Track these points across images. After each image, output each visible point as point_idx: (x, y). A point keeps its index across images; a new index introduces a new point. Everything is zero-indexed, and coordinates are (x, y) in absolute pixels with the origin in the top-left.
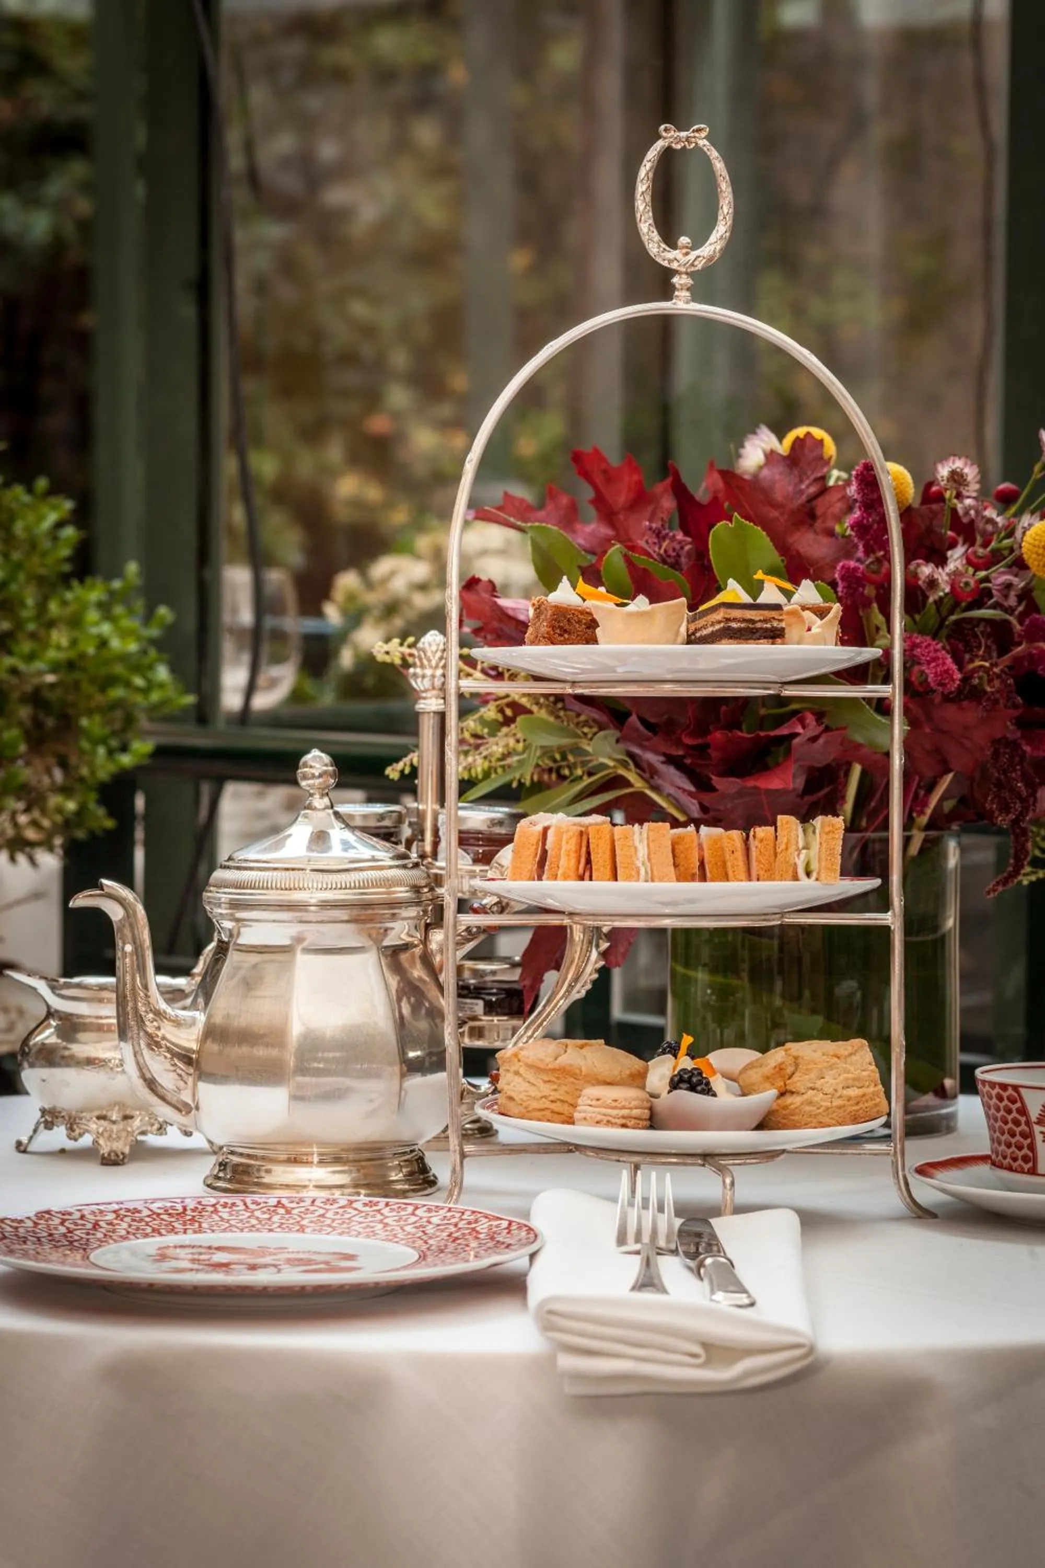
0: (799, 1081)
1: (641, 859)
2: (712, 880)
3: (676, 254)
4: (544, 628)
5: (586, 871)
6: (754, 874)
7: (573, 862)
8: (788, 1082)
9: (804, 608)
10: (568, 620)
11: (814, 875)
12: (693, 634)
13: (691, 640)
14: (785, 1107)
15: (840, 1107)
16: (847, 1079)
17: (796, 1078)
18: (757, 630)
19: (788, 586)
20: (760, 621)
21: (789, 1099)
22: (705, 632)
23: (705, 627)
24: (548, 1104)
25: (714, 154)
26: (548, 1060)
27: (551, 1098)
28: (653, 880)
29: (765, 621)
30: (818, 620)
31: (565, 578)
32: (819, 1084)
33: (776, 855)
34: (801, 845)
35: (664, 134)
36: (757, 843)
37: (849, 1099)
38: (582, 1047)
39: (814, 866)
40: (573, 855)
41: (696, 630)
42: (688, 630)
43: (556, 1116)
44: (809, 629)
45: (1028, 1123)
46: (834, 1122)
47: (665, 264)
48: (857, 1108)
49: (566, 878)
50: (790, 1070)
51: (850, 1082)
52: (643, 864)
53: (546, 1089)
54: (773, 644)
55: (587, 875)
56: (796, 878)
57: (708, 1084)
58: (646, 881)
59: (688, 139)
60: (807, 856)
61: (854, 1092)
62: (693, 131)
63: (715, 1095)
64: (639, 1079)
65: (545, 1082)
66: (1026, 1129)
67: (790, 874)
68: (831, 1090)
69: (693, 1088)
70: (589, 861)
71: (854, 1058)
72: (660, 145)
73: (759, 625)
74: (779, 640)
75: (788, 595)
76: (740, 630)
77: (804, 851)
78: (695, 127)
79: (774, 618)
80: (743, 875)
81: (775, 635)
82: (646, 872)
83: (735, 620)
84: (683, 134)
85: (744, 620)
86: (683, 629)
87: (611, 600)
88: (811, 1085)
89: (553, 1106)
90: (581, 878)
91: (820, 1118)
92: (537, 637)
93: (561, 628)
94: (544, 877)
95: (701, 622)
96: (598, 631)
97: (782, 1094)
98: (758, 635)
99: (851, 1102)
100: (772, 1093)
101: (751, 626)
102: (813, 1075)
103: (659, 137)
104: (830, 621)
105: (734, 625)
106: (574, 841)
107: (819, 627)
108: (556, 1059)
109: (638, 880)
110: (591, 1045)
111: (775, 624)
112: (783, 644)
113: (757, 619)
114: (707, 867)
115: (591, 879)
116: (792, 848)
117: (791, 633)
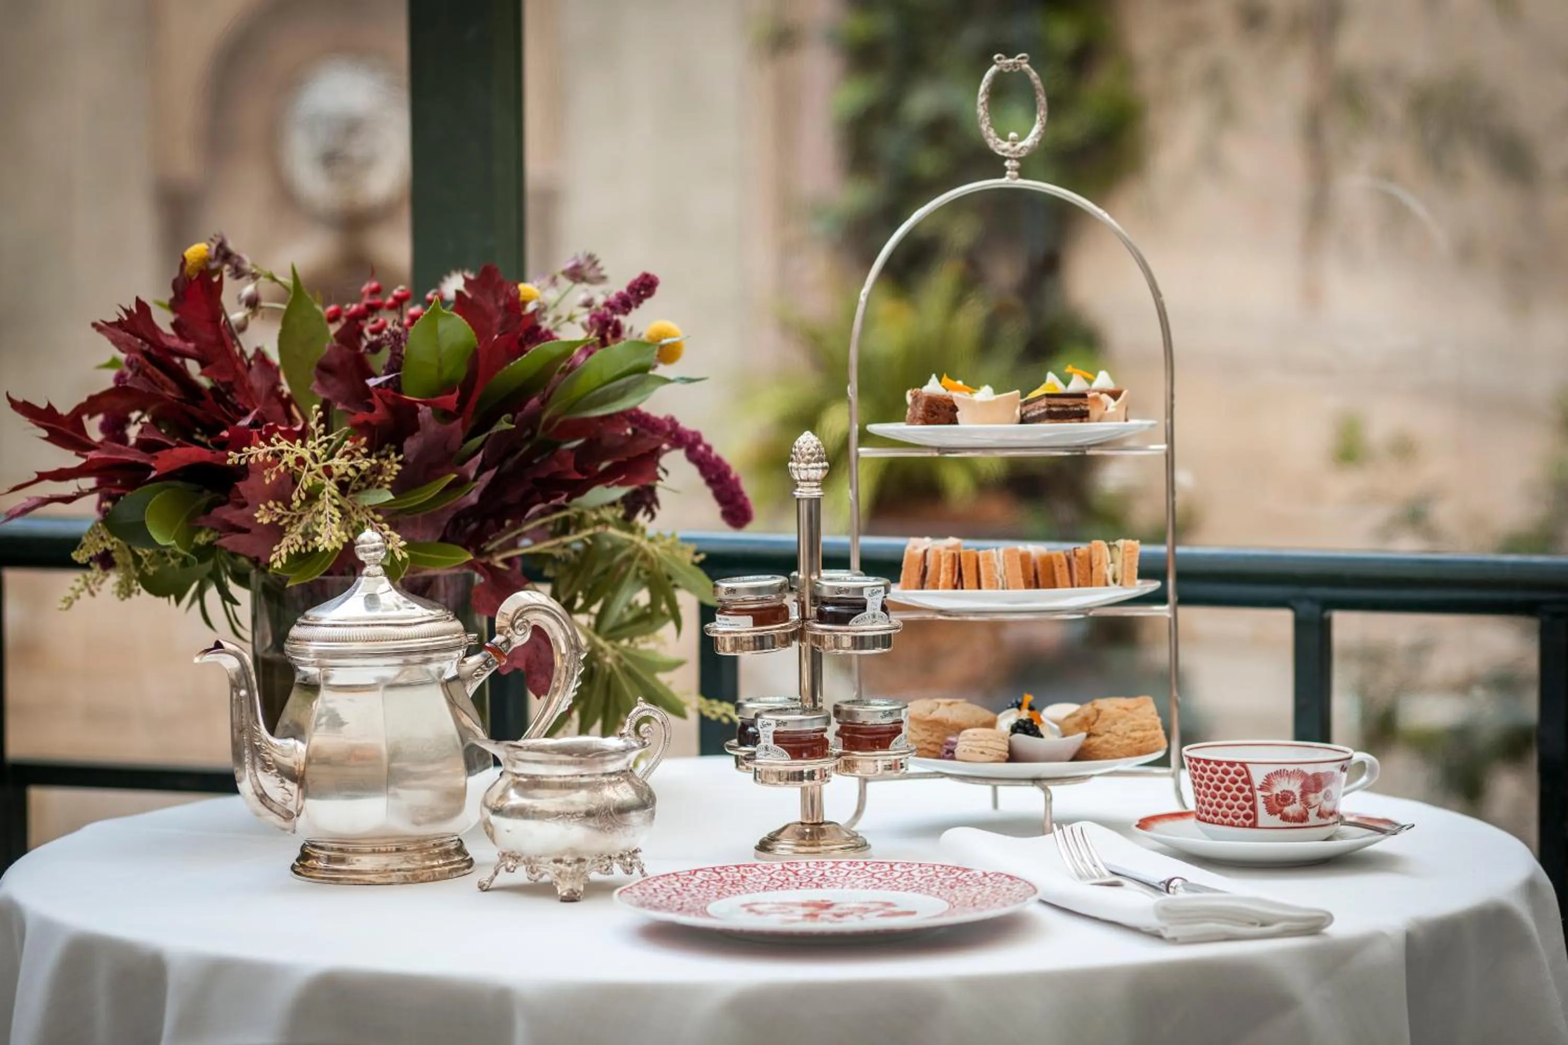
0: (1098, 727)
1: (999, 572)
2: (1045, 587)
3: (1006, 145)
4: (920, 412)
5: (958, 583)
6: (1076, 583)
7: (950, 576)
8: (1091, 727)
9: (1101, 392)
10: (937, 406)
11: (1119, 582)
12: (1025, 414)
13: (1023, 421)
14: (1090, 745)
15: (1128, 745)
16: (1133, 725)
17: (1097, 724)
18: (1070, 412)
19: (1089, 376)
20: (1072, 406)
21: (1093, 740)
22: (1033, 414)
23: (1033, 410)
24: (925, 745)
25: (1034, 74)
26: (924, 714)
27: (928, 741)
28: (1008, 588)
29: (1076, 406)
30: (1112, 401)
31: (934, 376)
32: (1113, 728)
33: (1091, 569)
34: (1109, 560)
35: (998, 62)
36: (1077, 560)
37: (1135, 739)
38: (950, 704)
39: (1119, 576)
40: (950, 571)
41: (1027, 412)
42: (1021, 411)
43: (931, 754)
44: (1106, 409)
45: (1251, 790)
46: (1123, 755)
47: (1000, 153)
48: (1141, 745)
49: (945, 587)
50: (1092, 720)
51: (1135, 728)
52: (1001, 576)
53: (924, 735)
54: (1081, 422)
55: (959, 586)
56: (1107, 584)
57: (1037, 728)
58: (1003, 588)
59: (1014, 64)
60: (1114, 568)
61: (1139, 734)
62: (1019, 59)
63: (1042, 736)
64: (991, 724)
65: (923, 730)
66: (1250, 794)
67: (1103, 581)
68: (1121, 733)
69: (1026, 732)
70: (960, 575)
71: (1140, 710)
72: (993, 69)
73: (1071, 409)
74: (1085, 419)
75: (1090, 382)
76: (1058, 413)
77: (1112, 565)
78: (1020, 56)
79: (1081, 404)
80: (1068, 583)
81: (1083, 416)
82: (1003, 583)
83: (1055, 406)
84: (1011, 61)
85: (1061, 406)
86: (1018, 412)
87: (967, 390)
88: (1107, 729)
89: (930, 747)
90: (955, 587)
91: (1115, 753)
92: (915, 418)
93: (932, 412)
94: (926, 585)
95: (1030, 407)
96: (958, 414)
97: (1089, 736)
98: (1070, 416)
99: (1137, 741)
100: (1083, 735)
101: (1066, 410)
102: (1108, 723)
103: (994, 63)
104: (1121, 402)
105: (1054, 409)
106: (950, 560)
107: (1113, 407)
108: (931, 713)
109: (997, 588)
110: (957, 703)
111: (1083, 408)
112: (1088, 421)
113: (1070, 404)
114: (1040, 577)
115: (962, 588)
116: (1104, 564)
117: (1094, 412)
